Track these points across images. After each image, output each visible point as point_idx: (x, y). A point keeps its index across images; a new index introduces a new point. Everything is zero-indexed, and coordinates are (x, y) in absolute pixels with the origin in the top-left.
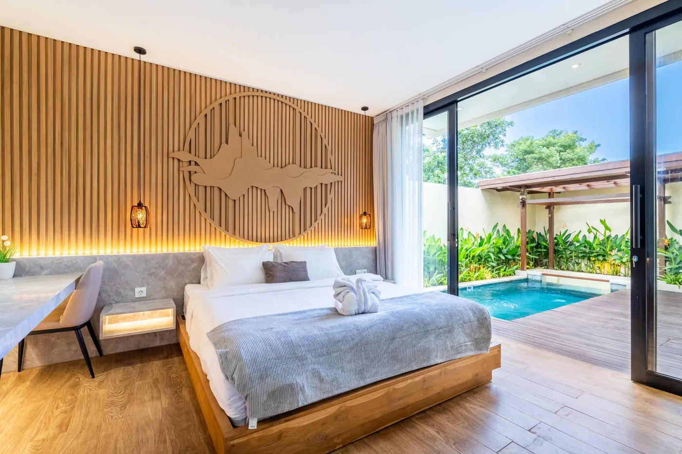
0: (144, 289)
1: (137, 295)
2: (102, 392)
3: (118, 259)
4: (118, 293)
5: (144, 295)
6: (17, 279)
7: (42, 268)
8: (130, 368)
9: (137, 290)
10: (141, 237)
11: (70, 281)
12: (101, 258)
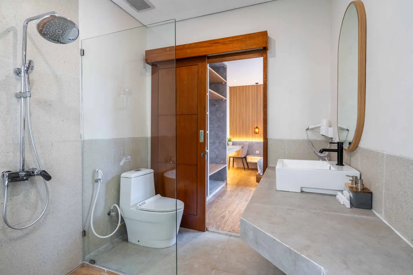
0: (258, 152)
1: (257, 153)
2: (246, 173)
3: (252, 143)
4: (252, 152)
5: (258, 153)
6: (233, 146)
7: (237, 143)
8: (253, 171)
9: (257, 151)
10: (258, 136)
11: (241, 147)
12: (249, 142)
